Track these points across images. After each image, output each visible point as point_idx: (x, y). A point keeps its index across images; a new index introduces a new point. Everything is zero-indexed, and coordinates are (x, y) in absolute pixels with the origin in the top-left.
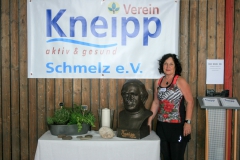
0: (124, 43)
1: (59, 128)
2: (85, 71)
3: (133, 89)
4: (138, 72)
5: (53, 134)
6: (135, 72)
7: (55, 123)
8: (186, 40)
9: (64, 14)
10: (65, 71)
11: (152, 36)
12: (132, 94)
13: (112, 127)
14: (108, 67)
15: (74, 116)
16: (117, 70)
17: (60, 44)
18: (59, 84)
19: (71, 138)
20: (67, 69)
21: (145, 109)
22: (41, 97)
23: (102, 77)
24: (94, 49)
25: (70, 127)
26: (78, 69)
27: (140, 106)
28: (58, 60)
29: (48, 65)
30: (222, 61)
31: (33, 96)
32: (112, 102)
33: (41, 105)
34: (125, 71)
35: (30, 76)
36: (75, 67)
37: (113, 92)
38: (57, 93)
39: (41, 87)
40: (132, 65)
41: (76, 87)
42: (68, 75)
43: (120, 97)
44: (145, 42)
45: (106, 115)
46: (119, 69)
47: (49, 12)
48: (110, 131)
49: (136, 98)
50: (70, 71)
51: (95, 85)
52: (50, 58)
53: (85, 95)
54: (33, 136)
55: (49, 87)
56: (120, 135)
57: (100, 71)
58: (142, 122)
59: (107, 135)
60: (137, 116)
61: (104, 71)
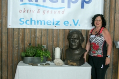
0: (69, 7)
1: (29, 59)
2: (44, 24)
3: (75, 36)
4: (78, 25)
5: (25, 62)
6: (76, 25)
7: (26, 56)
8: (108, 6)
10: (31, 24)
12: (75, 38)
14: (59, 22)
15: (39, 52)
16: (64, 23)
18: (27, 32)
19: (37, 65)
20: (33, 22)
21: (82, 48)
22: (16, 40)
23: (55, 28)
24: (50, 10)
25: (36, 59)
26: (40, 22)
28: (27, 16)
29: (20, 20)
31: (11, 39)
33: (15, 45)
34: (69, 24)
35: (9, 27)
36: (38, 22)
37: (61, 37)
38: (26, 38)
39: (16, 33)
40: (74, 20)
41: (38, 34)
42: (33, 26)
43: (66, 40)
45: (58, 52)
46: (66, 23)
48: (61, 61)
49: (78, 41)
50: (35, 24)
52: (21, 15)
53: (44, 39)
55: (21, 34)
56: (67, 64)
57: (53, 24)
58: (80, 56)
59: (59, 63)
60: (77, 52)
61: (56, 24)
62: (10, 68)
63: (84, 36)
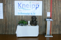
0: (32, 9)
2: (25, 14)
3: (34, 17)
6: (34, 14)
7: (20, 23)
8: (44, 9)
9: (21, 4)
11: (37, 8)
13: (30, 24)
15: (23, 22)
16: (31, 14)
17: (21, 9)
18: (20, 16)
24: (27, 10)
25: (23, 24)
27: (35, 20)
28: (20, 12)
30: (50, 12)
31: (16, 19)
32: (30, 20)
33: (17, 20)
35: (15, 15)
36: (23, 13)
37: (30, 18)
38: (20, 18)
39: (17, 17)
41: (23, 17)
42: (22, 15)
43: (32, 19)
44: (36, 9)
45: (29, 22)
47: (18, 3)
51: (27, 16)
52: (18, 12)
53: (25, 18)
54: (16, 26)
57: (28, 14)
60: (35, 22)
62: (15, 27)
63: (37, 17)
